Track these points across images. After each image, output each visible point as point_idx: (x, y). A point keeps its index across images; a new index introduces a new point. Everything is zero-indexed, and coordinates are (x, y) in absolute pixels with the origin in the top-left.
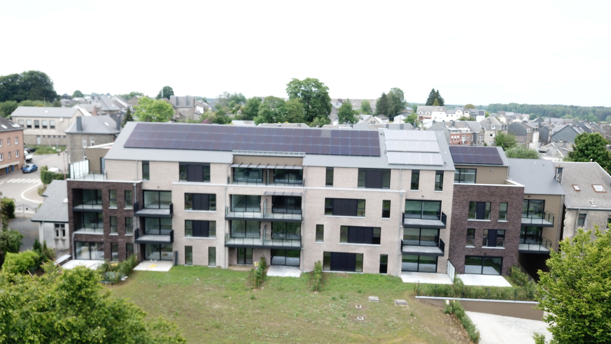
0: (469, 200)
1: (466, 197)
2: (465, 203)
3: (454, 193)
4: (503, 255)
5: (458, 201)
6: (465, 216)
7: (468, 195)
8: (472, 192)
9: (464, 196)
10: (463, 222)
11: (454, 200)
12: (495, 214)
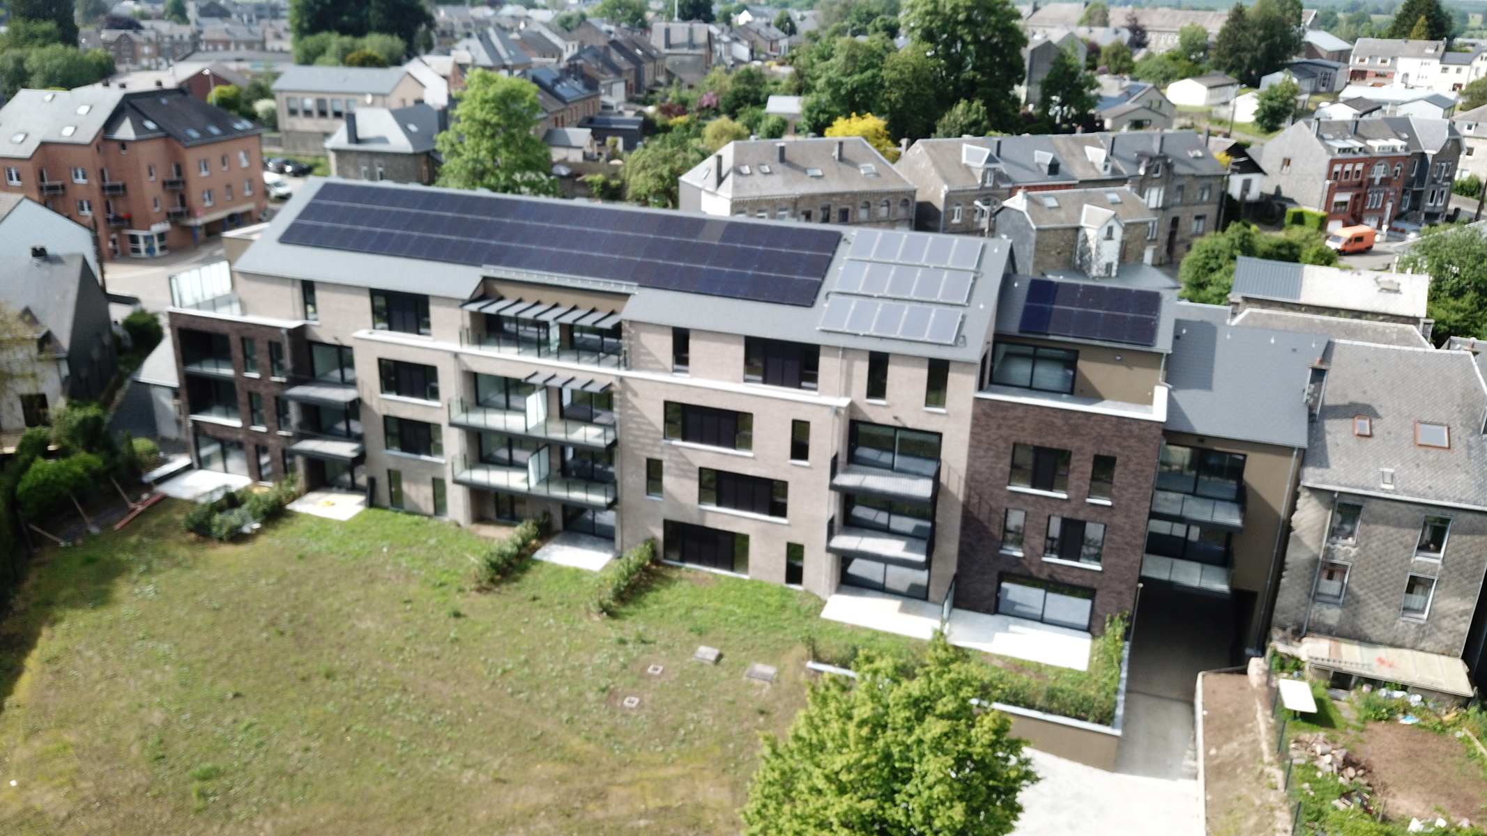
0: (1014, 439)
1: (1005, 432)
2: (1002, 445)
3: (975, 418)
4: (1095, 586)
5: (984, 439)
6: (1001, 478)
7: (1010, 427)
8: (1021, 420)
9: (999, 427)
10: (997, 491)
11: (973, 435)
12: (1080, 483)
